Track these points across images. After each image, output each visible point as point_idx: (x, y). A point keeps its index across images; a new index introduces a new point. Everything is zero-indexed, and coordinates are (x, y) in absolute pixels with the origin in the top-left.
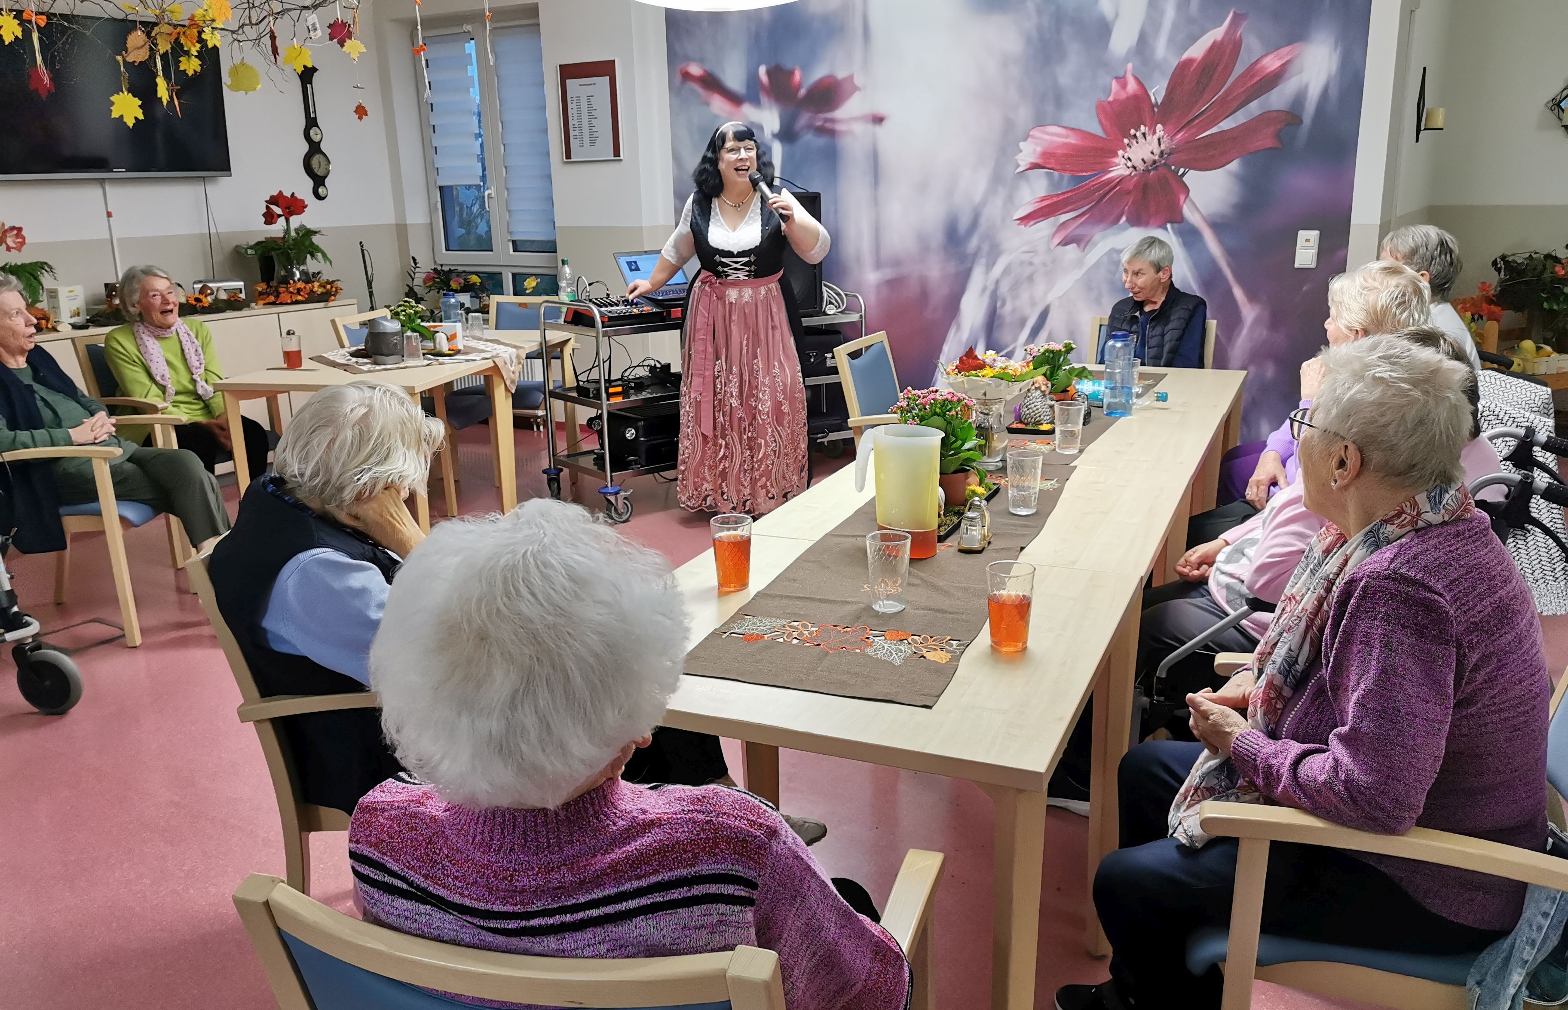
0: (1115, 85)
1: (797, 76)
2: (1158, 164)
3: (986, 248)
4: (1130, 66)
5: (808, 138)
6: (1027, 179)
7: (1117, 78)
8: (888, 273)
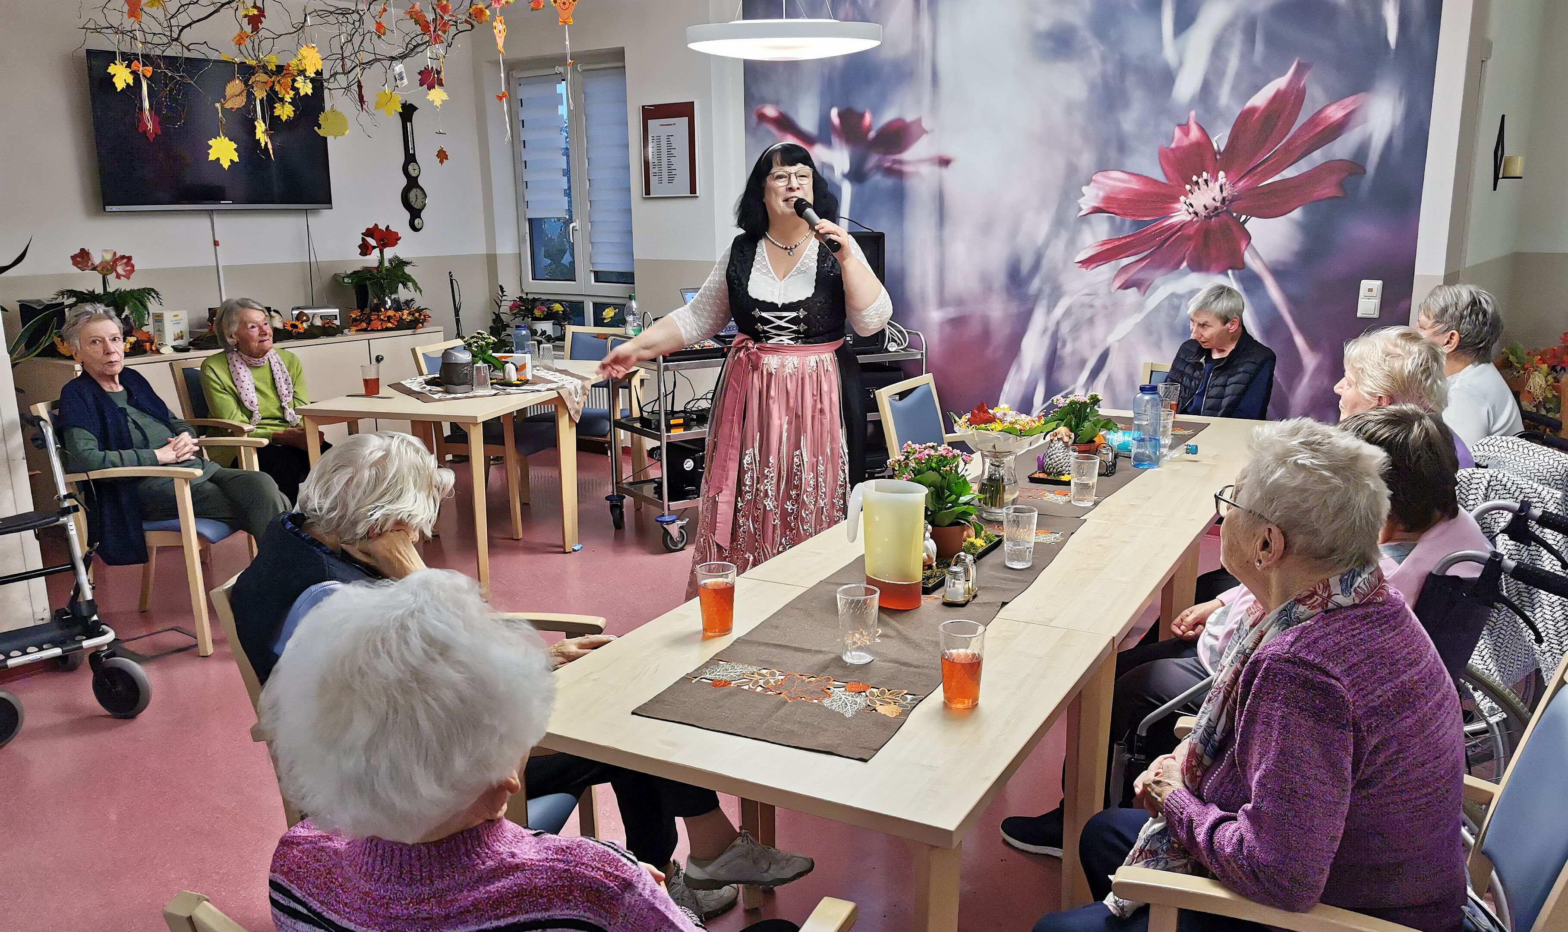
0: (1178, 133)
1: (868, 118)
2: (1220, 210)
3: (1047, 290)
4: (1193, 113)
5: (878, 179)
6: (1089, 223)
7: (1179, 125)
8: (951, 312)
